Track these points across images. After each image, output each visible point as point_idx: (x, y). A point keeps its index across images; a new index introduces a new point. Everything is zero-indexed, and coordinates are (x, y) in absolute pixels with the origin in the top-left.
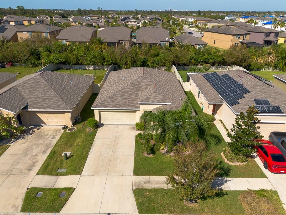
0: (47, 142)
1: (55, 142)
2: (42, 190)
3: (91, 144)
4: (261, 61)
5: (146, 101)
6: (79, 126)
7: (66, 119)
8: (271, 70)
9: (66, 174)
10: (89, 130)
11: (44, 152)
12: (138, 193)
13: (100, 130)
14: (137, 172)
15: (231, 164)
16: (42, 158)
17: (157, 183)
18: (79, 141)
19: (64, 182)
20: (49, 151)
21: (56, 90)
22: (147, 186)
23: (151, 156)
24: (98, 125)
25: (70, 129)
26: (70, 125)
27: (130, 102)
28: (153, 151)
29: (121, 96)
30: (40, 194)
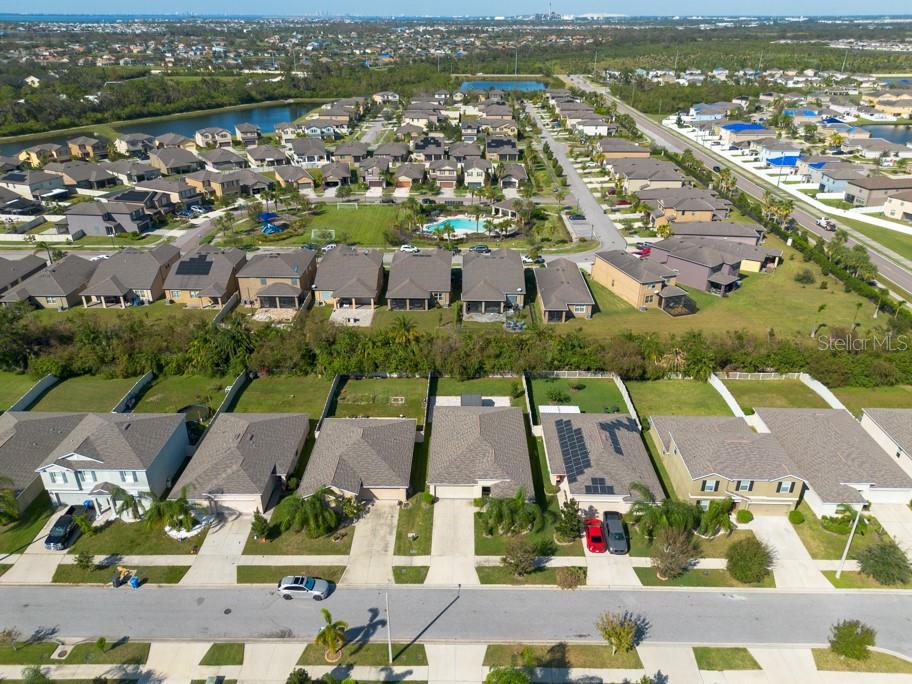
0: (389, 522)
1: (395, 522)
2: (404, 567)
3: (432, 524)
4: (664, 364)
5: (484, 477)
6: (413, 500)
7: (400, 494)
8: (680, 377)
9: (418, 554)
10: (424, 505)
11: (391, 533)
12: (480, 569)
13: (436, 505)
14: (478, 552)
15: (559, 543)
16: (392, 539)
17: (495, 561)
18: (419, 521)
19: (419, 561)
20: (394, 532)
21: (385, 459)
22: (487, 565)
23: (490, 537)
24: (434, 500)
25: (406, 505)
26: (404, 500)
27: (467, 476)
28: (491, 532)
29: (457, 468)
30: (404, 571)
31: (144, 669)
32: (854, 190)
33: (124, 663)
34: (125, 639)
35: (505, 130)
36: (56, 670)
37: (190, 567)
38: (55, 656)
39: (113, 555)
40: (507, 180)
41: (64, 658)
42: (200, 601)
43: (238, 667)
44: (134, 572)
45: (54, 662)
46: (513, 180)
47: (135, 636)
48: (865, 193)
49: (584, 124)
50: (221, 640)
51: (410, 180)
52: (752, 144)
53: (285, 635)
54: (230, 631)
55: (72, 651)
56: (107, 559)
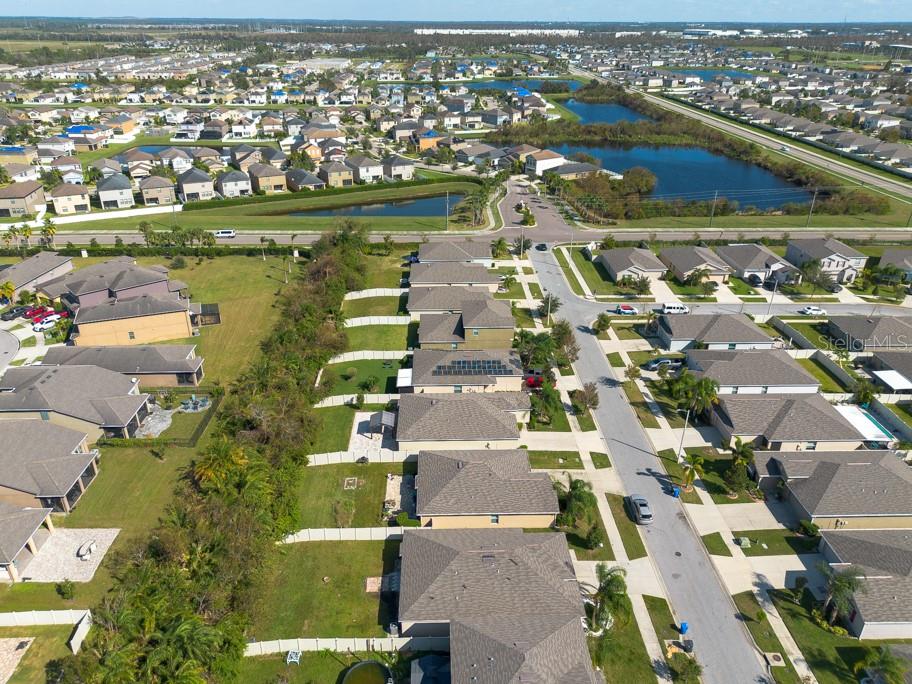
2: (595, 464)
19: (586, 457)
30: (598, 464)
31: (755, 590)
33: (758, 605)
34: (737, 616)
36: (792, 654)
37: (644, 596)
38: (782, 663)
39: (655, 672)
41: (779, 654)
42: (676, 576)
43: (722, 534)
44: (666, 642)
45: (787, 661)
47: (731, 611)
50: (704, 551)
53: (682, 516)
54: (694, 550)
55: (770, 652)
56: (661, 676)
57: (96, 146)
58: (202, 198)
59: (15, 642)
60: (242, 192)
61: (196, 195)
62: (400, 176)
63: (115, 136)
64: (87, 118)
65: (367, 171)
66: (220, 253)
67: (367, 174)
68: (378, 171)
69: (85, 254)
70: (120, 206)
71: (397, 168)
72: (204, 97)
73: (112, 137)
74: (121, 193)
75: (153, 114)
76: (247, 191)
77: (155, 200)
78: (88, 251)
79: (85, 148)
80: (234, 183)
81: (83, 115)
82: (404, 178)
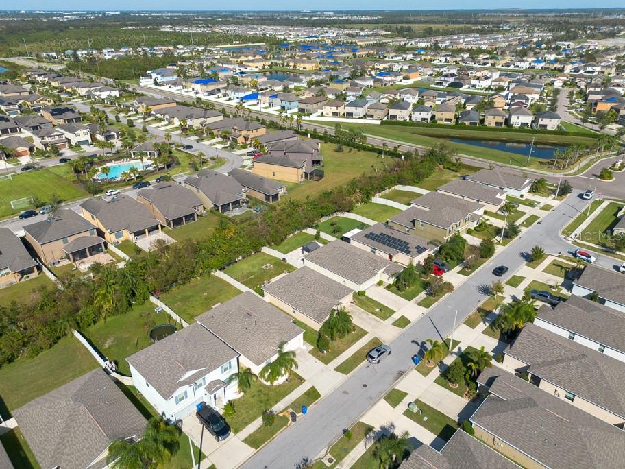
8: (359, 204)
12: (419, 305)
19: (396, 316)
22: (420, 300)
30: (397, 323)
31: (377, 429)
32: (303, 106)
33: (366, 436)
34: (345, 430)
35: (41, 102)
37: (313, 387)
38: (329, 464)
40: (108, 134)
41: (335, 460)
42: (345, 392)
43: (408, 396)
45: (334, 466)
46: (112, 133)
48: (310, 106)
49: (100, 90)
50: (383, 395)
51: (28, 149)
52: (221, 91)
53: (401, 374)
55: (332, 455)
57: (385, 85)
58: (398, 119)
59: (111, 258)
60: (424, 119)
61: (395, 117)
62: (545, 126)
63: (403, 80)
64: (401, 69)
65: (518, 118)
66: (364, 149)
67: (517, 121)
68: (528, 119)
69: (309, 135)
70: (354, 116)
71: (544, 119)
72: (485, 61)
73: (401, 81)
74: (356, 109)
75: (437, 69)
76: (427, 119)
77: (372, 116)
78: (311, 135)
79: (379, 85)
80: (419, 113)
81: (400, 67)
82: (549, 128)
